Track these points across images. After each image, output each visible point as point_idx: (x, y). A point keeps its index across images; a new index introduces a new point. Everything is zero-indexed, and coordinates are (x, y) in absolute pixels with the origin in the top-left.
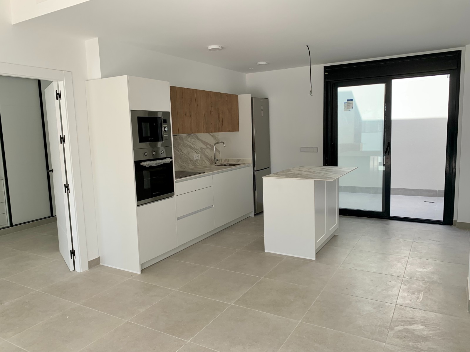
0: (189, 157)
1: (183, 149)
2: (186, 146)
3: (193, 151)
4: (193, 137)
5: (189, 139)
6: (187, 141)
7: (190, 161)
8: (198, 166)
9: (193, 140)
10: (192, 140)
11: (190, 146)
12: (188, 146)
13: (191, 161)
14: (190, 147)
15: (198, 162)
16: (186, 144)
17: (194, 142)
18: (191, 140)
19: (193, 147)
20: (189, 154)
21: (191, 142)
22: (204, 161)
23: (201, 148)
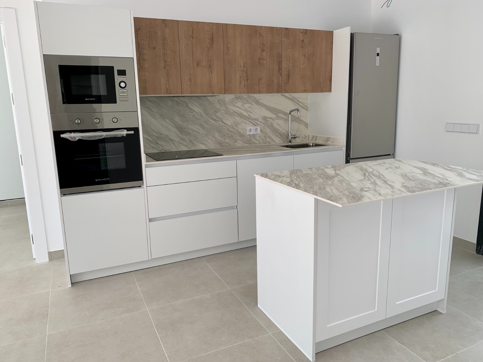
0: (237, 130)
1: (225, 119)
2: (232, 113)
3: (247, 122)
4: (247, 101)
5: (239, 104)
6: (234, 106)
7: (240, 136)
8: (255, 143)
9: (247, 106)
10: (245, 105)
11: (241, 114)
13: (242, 135)
14: (241, 116)
15: (257, 138)
16: (232, 111)
17: (249, 109)
18: (243, 105)
19: (247, 115)
20: (238, 125)
21: (243, 108)
22: (269, 137)
23: (265, 118)
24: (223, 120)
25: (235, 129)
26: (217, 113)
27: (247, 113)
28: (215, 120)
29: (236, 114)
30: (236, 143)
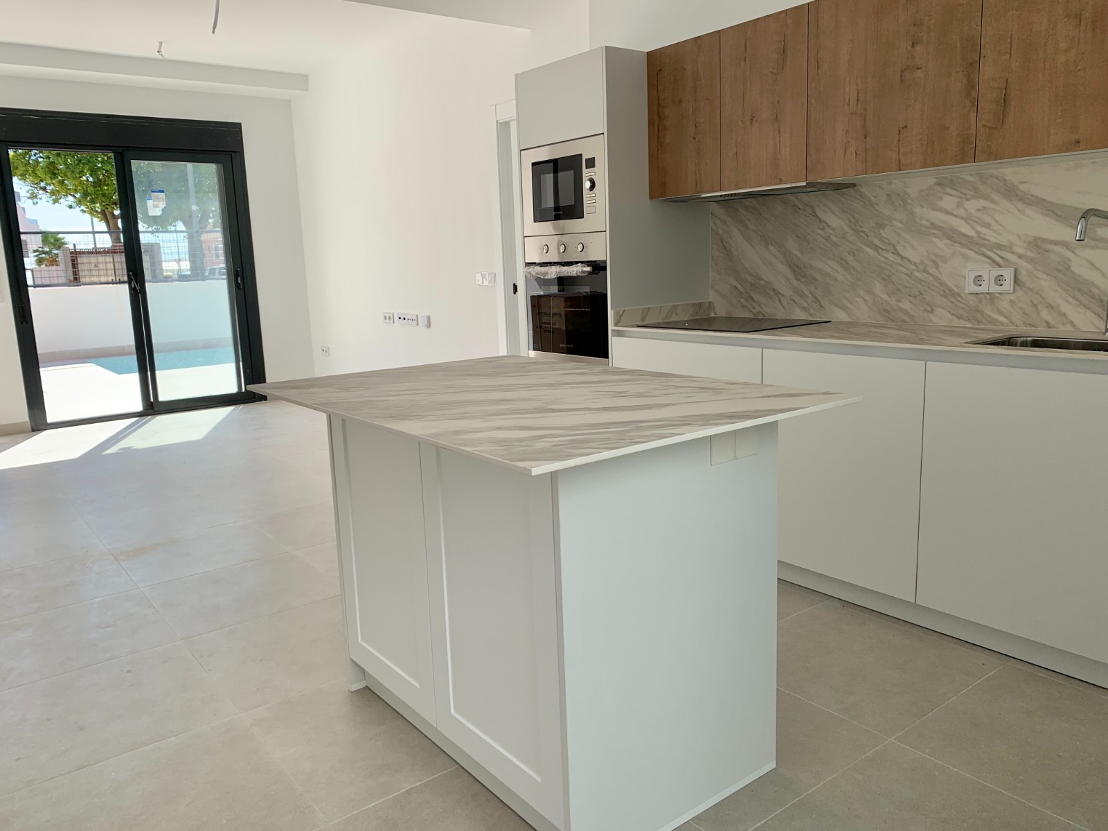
0: (936, 278)
1: (905, 244)
2: (923, 229)
3: (972, 254)
4: (975, 189)
5: (949, 202)
6: (934, 209)
7: (945, 296)
9: (973, 205)
10: (967, 205)
11: (953, 230)
12: (940, 229)
13: (952, 295)
14: (952, 235)
15: (1004, 305)
16: (924, 222)
17: (979, 214)
18: (959, 205)
19: (972, 233)
20: (941, 264)
21: (961, 212)
23: (1037, 244)
24: (899, 248)
25: (932, 276)
26: (883, 230)
27: (972, 228)
28: (876, 248)
29: (936, 232)
30: (931, 316)
